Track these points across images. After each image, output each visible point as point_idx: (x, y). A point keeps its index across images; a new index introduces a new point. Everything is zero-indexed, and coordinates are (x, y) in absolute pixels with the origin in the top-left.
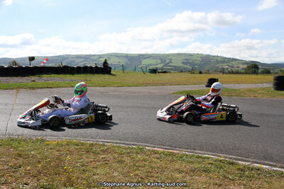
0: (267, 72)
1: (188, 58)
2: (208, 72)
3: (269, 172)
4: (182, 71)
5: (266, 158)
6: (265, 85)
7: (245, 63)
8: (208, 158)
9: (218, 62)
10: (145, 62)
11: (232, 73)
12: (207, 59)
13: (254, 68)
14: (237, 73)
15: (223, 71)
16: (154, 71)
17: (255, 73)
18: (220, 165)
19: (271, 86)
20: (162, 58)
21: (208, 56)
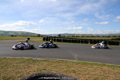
0: (42, 37)
1: (23, 33)
2: (28, 36)
3: (40, 60)
4: (21, 36)
5: (40, 57)
6: (41, 40)
7: (37, 34)
8: (25, 59)
9: (30, 34)
10: (10, 33)
11: (34, 37)
12: (28, 33)
13: (39, 36)
14: (35, 37)
15: (32, 36)
16: (12, 36)
17: (39, 37)
18: (28, 60)
19: (42, 40)
20: (15, 32)
21: (28, 32)
